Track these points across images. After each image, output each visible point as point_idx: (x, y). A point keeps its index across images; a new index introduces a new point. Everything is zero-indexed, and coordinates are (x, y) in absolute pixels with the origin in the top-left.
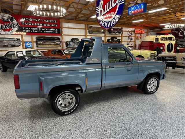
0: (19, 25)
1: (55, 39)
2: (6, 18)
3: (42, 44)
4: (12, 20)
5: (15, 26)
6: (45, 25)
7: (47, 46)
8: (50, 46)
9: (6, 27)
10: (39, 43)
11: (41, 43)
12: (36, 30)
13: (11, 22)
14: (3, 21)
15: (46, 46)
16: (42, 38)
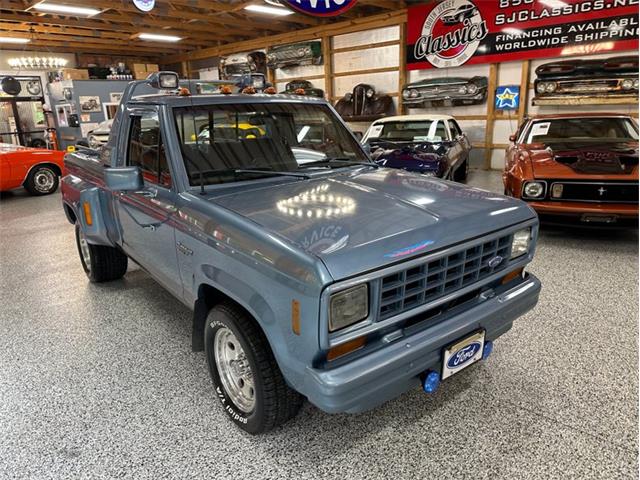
0: (487, 31)
1: (623, 66)
2: (453, 14)
3: (554, 93)
4: (469, 15)
5: (474, 34)
6: (586, 7)
7: (572, 102)
8: (582, 102)
9: (450, 43)
10: (541, 88)
11: (551, 88)
12: (543, 38)
13: (466, 22)
14: (446, 24)
15: (567, 103)
16: (559, 70)
